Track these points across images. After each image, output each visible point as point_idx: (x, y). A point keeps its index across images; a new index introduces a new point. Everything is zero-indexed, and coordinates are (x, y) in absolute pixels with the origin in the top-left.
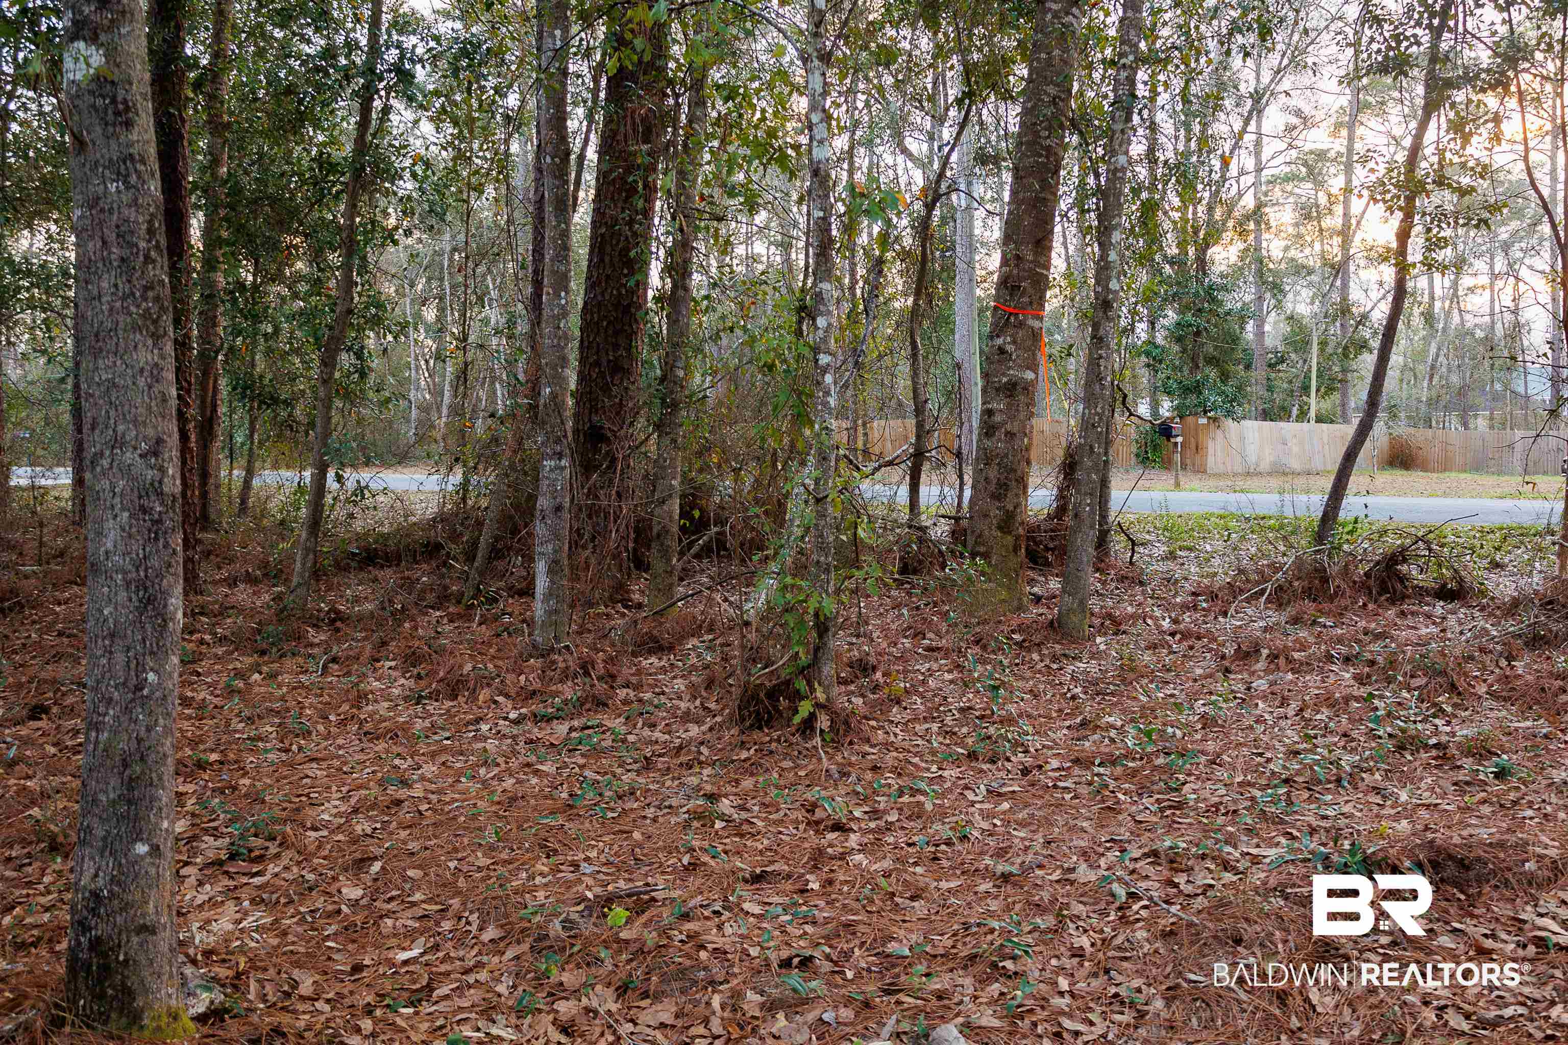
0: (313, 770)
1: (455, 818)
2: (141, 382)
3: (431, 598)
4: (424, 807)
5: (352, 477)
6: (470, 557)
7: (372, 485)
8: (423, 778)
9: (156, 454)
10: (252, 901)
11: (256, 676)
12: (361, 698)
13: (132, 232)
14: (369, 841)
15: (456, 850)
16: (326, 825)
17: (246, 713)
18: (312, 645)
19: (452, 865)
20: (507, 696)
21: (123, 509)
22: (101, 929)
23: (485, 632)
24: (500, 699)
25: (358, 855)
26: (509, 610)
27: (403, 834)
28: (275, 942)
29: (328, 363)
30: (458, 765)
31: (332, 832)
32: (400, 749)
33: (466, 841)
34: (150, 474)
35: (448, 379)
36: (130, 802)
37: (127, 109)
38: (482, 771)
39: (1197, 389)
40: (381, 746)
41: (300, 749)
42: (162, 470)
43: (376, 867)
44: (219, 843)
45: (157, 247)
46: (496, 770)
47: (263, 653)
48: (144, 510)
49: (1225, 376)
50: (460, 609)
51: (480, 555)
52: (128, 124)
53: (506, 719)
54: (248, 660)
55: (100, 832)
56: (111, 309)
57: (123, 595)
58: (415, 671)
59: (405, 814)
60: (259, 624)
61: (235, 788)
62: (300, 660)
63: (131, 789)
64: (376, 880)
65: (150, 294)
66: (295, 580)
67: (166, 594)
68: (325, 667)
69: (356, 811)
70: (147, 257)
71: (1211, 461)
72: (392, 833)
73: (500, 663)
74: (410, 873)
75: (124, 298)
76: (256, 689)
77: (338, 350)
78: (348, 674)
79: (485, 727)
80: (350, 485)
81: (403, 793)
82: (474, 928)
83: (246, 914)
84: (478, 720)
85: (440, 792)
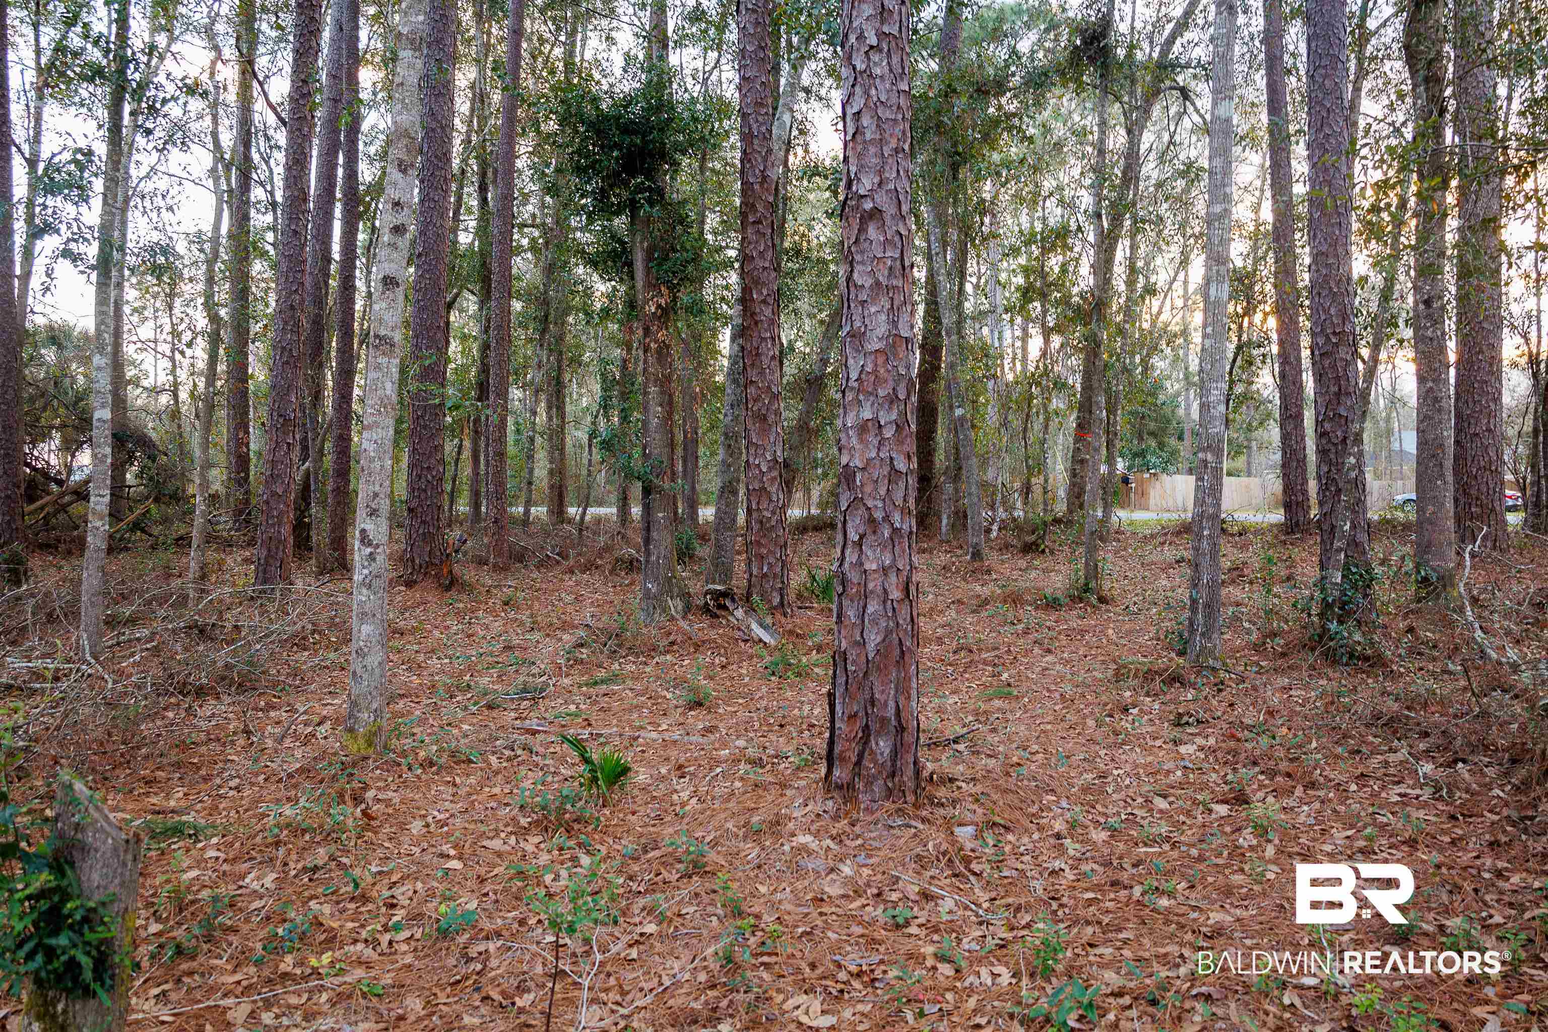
39: (1142, 454)
49: (1161, 445)
71: (1152, 502)
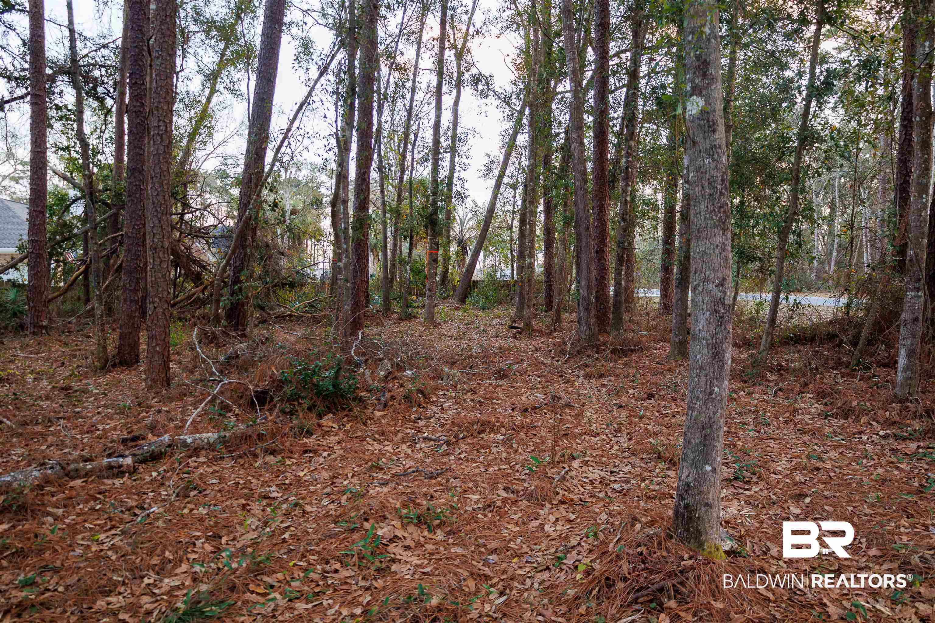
0: (771, 443)
1: (850, 484)
2: (717, 251)
3: (831, 363)
4: (832, 474)
5: (792, 297)
6: (854, 343)
7: (803, 303)
8: (830, 459)
9: (722, 285)
10: (746, 502)
11: (742, 393)
12: (795, 411)
13: (715, 181)
14: (803, 486)
15: (852, 501)
16: (780, 473)
17: (738, 410)
18: (769, 381)
19: (850, 509)
20: (878, 422)
21: (707, 310)
22: (689, 500)
23: (863, 385)
24: (874, 423)
25: (797, 492)
26: (877, 374)
27: (822, 486)
28: (758, 525)
29: (783, 239)
30: (850, 455)
31: (784, 477)
32: (817, 441)
33: (857, 497)
34: (719, 295)
35: (835, 246)
36: (704, 446)
37: (714, 124)
38: (865, 461)
40: (807, 438)
41: (765, 432)
42: (725, 293)
43: (808, 500)
44: (729, 470)
45: (726, 188)
46: (872, 463)
47: (746, 382)
48: (716, 311)
50: (848, 371)
51: (861, 342)
52: (714, 131)
53: (877, 434)
54: (738, 385)
55: (691, 456)
56: (705, 218)
57: (705, 351)
58: (824, 401)
59: (821, 475)
60: (743, 367)
61: (735, 446)
62: (763, 388)
63: (705, 440)
64: (807, 507)
65: (722, 210)
66: (762, 347)
67: (724, 351)
68: (776, 393)
69: (795, 469)
70: (721, 192)
72: (815, 484)
73: (874, 403)
74: (826, 508)
75: (711, 212)
76: (743, 399)
77: (788, 233)
78: (788, 398)
79: (865, 437)
80: (791, 301)
81: (819, 464)
82: (864, 546)
83: (743, 508)
84: (860, 433)
85: (841, 468)
